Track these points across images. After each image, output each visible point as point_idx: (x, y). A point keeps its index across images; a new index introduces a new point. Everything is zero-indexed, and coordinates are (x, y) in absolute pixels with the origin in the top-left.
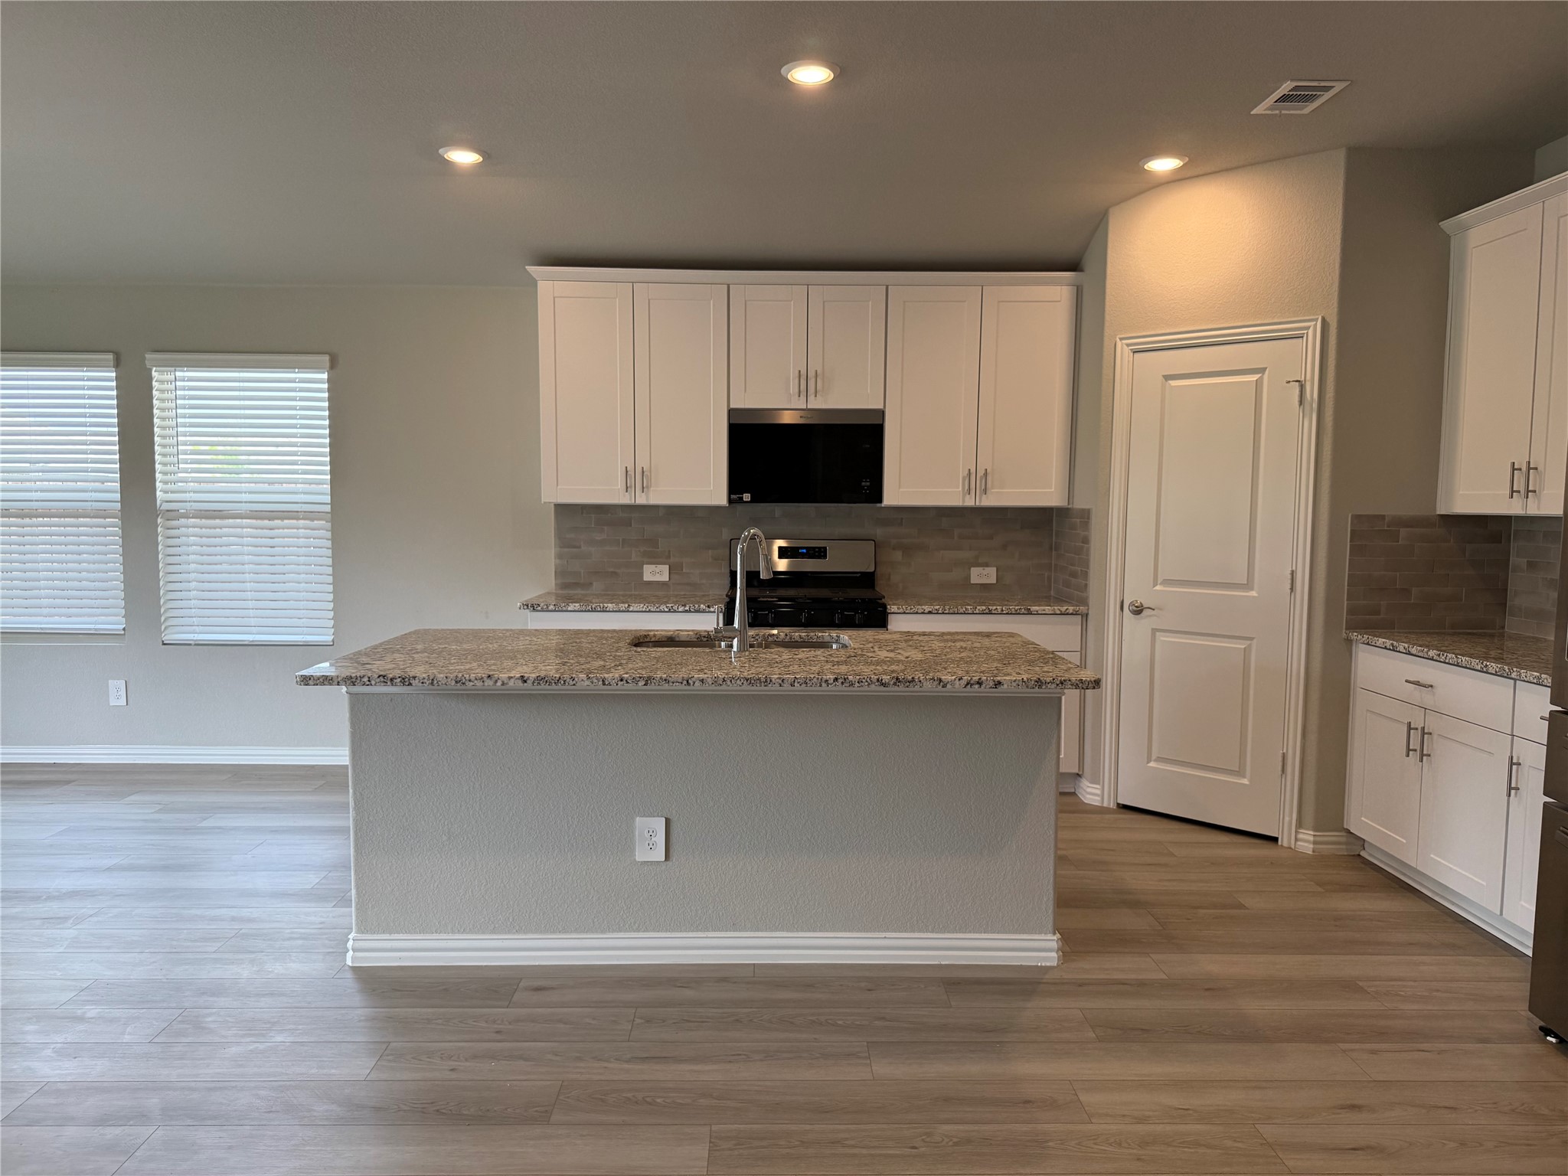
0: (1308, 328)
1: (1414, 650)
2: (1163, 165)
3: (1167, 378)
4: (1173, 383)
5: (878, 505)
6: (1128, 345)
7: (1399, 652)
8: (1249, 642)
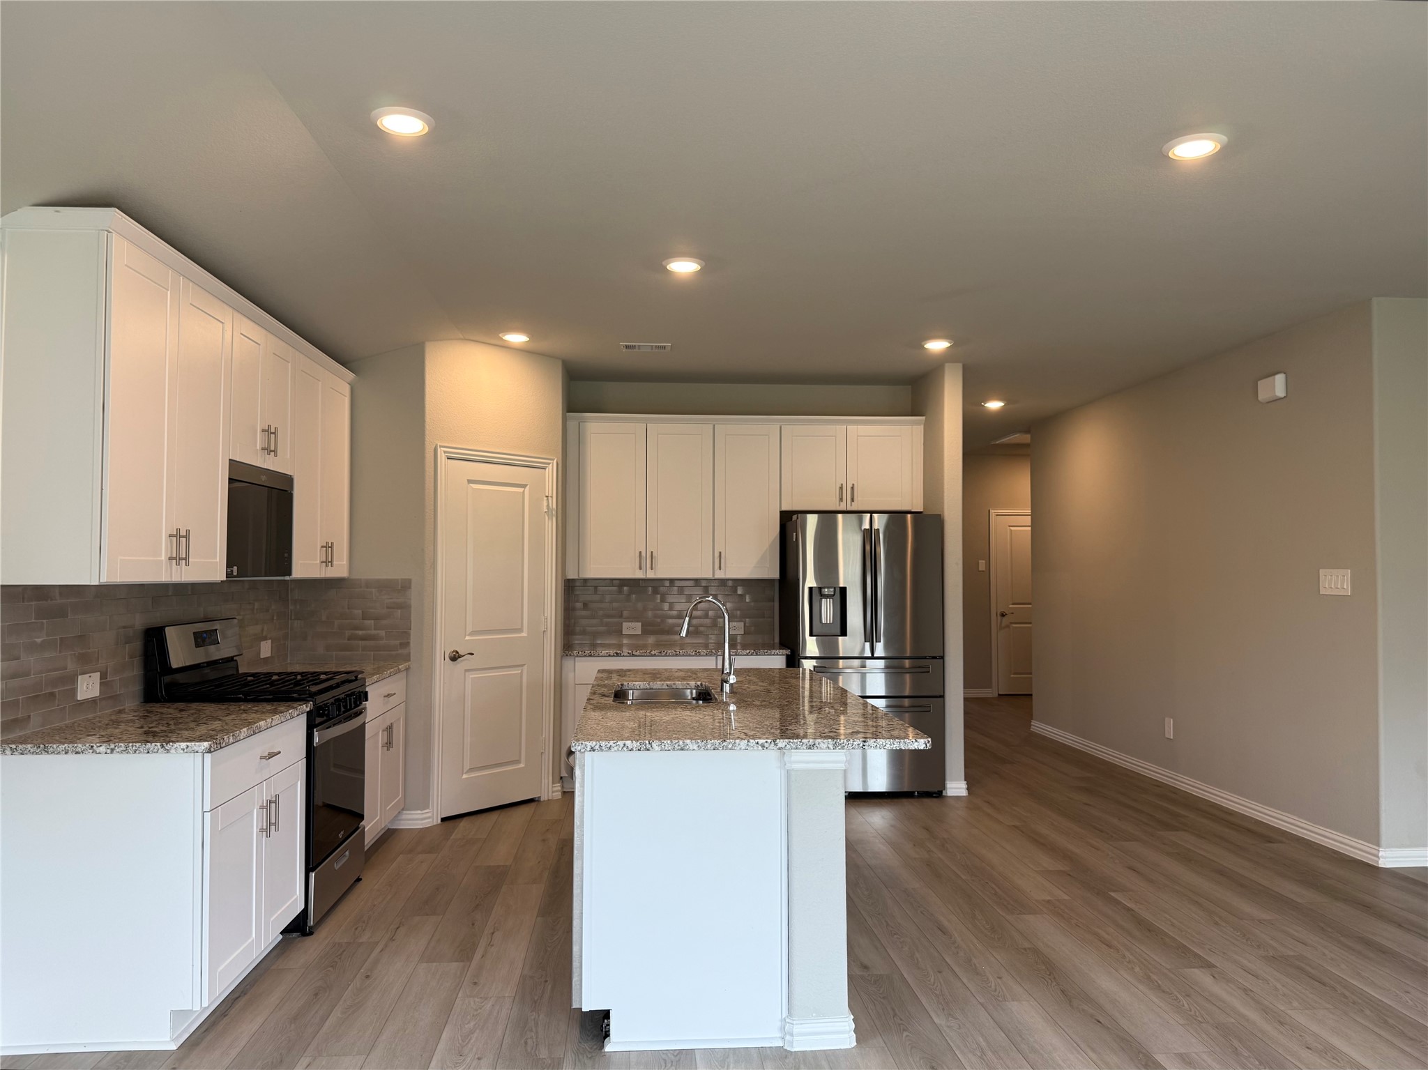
0: (549, 464)
1: (638, 653)
2: (517, 338)
3: (470, 481)
4: (474, 486)
5: (287, 578)
6: (445, 452)
7: (623, 656)
8: (521, 668)
